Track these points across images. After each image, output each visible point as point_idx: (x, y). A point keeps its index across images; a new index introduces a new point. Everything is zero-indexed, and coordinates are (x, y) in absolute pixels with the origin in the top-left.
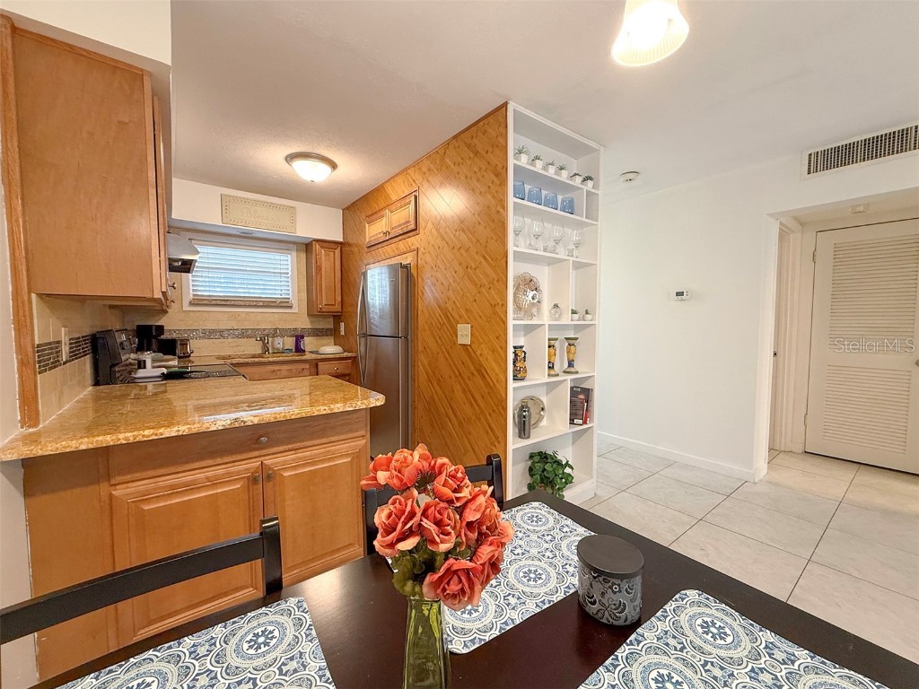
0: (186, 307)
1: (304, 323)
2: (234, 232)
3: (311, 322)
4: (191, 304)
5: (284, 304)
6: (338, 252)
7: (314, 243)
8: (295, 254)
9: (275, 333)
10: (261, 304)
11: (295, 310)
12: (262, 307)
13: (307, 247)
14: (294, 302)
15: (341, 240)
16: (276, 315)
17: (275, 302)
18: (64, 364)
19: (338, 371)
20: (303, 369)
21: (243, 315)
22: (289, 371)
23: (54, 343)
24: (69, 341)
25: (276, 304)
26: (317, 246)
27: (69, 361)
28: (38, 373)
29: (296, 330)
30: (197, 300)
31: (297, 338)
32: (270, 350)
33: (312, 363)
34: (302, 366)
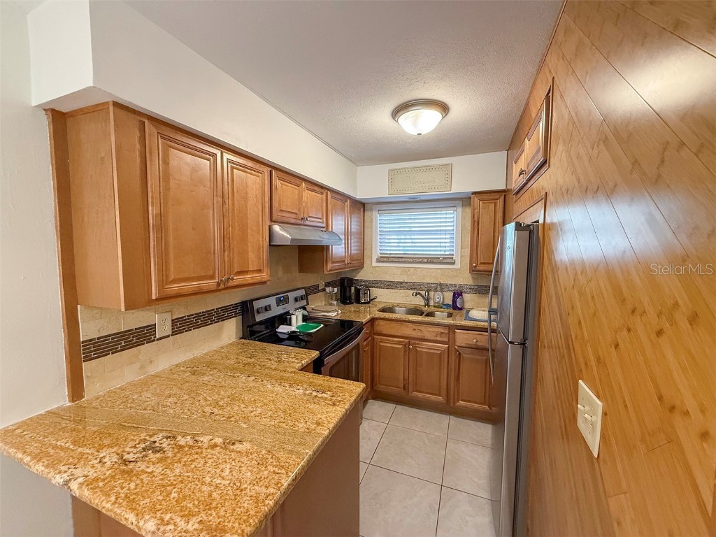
0: (375, 264)
1: (465, 279)
3: (474, 279)
4: (378, 261)
5: (448, 260)
6: (500, 203)
7: (472, 196)
8: (460, 209)
9: (441, 287)
10: (426, 260)
11: (458, 266)
12: (427, 263)
13: (465, 200)
14: (457, 258)
15: (504, 187)
16: (439, 271)
17: (439, 258)
18: (158, 340)
19: (478, 344)
20: (442, 333)
21: (412, 270)
22: (428, 332)
23: (132, 330)
24: (172, 320)
25: (439, 261)
26: (475, 200)
27: (172, 335)
28: (84, 361)
29: (455, 285)
30: (381, 257)
31: (454, 295)
32: (432, 303)
33: (452, 328)
34: (440, 330)
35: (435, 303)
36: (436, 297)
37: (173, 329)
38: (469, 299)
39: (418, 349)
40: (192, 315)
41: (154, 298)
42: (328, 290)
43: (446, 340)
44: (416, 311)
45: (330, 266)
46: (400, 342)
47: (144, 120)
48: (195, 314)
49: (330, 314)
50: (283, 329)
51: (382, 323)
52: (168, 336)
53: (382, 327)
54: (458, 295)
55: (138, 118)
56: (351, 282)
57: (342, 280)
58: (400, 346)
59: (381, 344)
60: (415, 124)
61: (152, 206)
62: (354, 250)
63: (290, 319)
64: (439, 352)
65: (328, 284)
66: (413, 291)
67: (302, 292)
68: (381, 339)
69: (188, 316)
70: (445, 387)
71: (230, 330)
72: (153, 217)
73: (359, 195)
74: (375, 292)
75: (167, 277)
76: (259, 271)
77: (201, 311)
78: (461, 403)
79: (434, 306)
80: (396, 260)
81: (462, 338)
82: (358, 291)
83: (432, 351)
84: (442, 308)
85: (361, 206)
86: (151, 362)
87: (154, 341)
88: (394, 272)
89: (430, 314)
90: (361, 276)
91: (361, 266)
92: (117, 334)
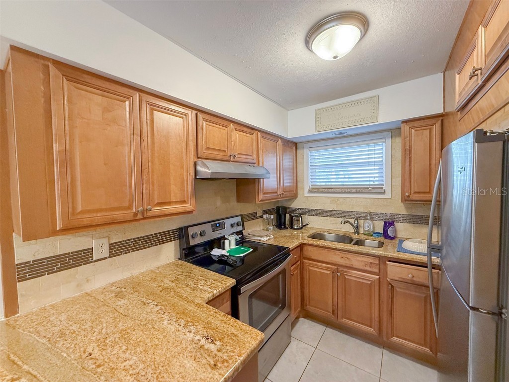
0: (306, 194)
1: (399, 208)
2: (331, 136)
3: (407, 208)
4: (310, 192)
5: (378, 190)
6: (436, 128)
7: (403, 125)
8: (389, 141)
9: (371, 216)
10: (354, 190)
11: (388, 195)
12: (356, 193)
13: (395, 130)
14: (387, 187)
15: (441, 111)
16: (369, 200)
17: (368, 188)
18: (95, 261)
19: (414, 279)
20: (371, 263)
21: (341, 200)
22: (356, 262)
23: (69, 253)
24: (110, 244)
25: (367, 190)
26: (406, 128)
27: (109, 257)
28: (19, 282)
29: (386, 215)
30: (313, 189)
31: (385, 224)
32: (361, 231)
33: (382, 260)
34: (370, 260)
35: (364, 230)
36: (366, 226)
37: (110, 252)
38: (402, 229)
39: (346, 277)
40: (131, 239)
41: (58, 229)
42: (265, 216)
43: (376, 270)
44: (344, 239)
45: (261, 196)
46: (328, 268)
47: (46, 63)
48: (133, 239)
49: (262, 239)
50: (216, 252)
51: (310, 248)
52: (106, 258)
53: (310, 252)
54: (388, 224)
55: (42, 61)
56: (285, 209)
57: (278, 209)
58: (329, 272)
59: (311, 268)
60: (330, 46)
61: (56, 143)
62: (287, 182)
63: (224, 243)
64: (369, 283)
65: (265, 212)
66: (342, 219)
67: (239, 219)
68: (310, 264)
69: (125, 241)
70: (377, 319)
71: (170, 251)
72: (56, 153)
73: (290, 135)
74: (307, 219)
75: (74, 208)
76: (184, 202)
77: (139, 236)
78: (395, 339)
79: (364, 234)
80: (326, 190)
81: (395, 271)
82: (292, 218)
83: (361, 281)
84: (372, 236)
85: (294, 145)
86: (87, 281)
87: (92, 262)
88: (324, 202)
89: (359, 243)
90: (295, 205)
91: (295, 197)
92: (54, 257)
